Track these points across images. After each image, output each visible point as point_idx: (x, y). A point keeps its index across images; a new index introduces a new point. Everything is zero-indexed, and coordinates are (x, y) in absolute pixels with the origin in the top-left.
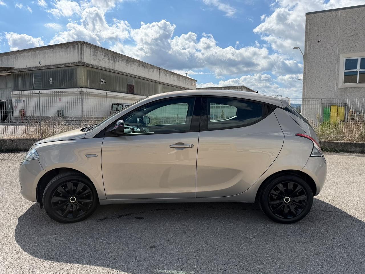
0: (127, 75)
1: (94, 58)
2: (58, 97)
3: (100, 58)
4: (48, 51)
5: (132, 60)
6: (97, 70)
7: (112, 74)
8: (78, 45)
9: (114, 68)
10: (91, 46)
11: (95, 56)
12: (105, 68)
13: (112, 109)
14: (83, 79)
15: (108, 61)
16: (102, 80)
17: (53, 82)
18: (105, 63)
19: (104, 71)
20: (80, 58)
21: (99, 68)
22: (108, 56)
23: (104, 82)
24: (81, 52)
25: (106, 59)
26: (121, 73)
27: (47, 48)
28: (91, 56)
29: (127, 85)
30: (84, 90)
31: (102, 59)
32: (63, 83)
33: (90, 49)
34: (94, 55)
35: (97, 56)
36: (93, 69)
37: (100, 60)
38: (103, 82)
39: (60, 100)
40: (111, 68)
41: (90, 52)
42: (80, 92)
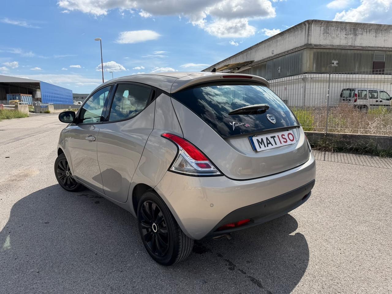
0: (373, 49)
1: (325, 37)
2: (283, 87)
3: (334, 36)
4: (279, 38)
5: (385, 28)
6: (328, 51)
7: (349, 51)
8: (305, 25)
9: (353, 43)
10: (322, 23)
11: (327, 34)
12: (340, 46)
13: (341, 96)
14: (308, 64)
15: (345, 36)
16: (333, 61)
17: (281, 71)
18: (340, 39)
19: (338, 50)
20: (306, 40)
21: (330, 47)
22: (346, 30)
23: (337, 64)
24: (308, 32)
25: (343, 35)
26: (363, 49)
27: (279, 36)
28: (321, 34)
29: (372, 62)
30: (308, 76)
31: (336, 36)
32: (290, 70)
33: (321, 27)
34: (326, 32)
35: (330, 33)
36: (322, 50)
37: (333, 38)
38: (334, 64)
39: (286, 89)
40: (350, 44)
41: (320, 30)
42: (303, 79)
